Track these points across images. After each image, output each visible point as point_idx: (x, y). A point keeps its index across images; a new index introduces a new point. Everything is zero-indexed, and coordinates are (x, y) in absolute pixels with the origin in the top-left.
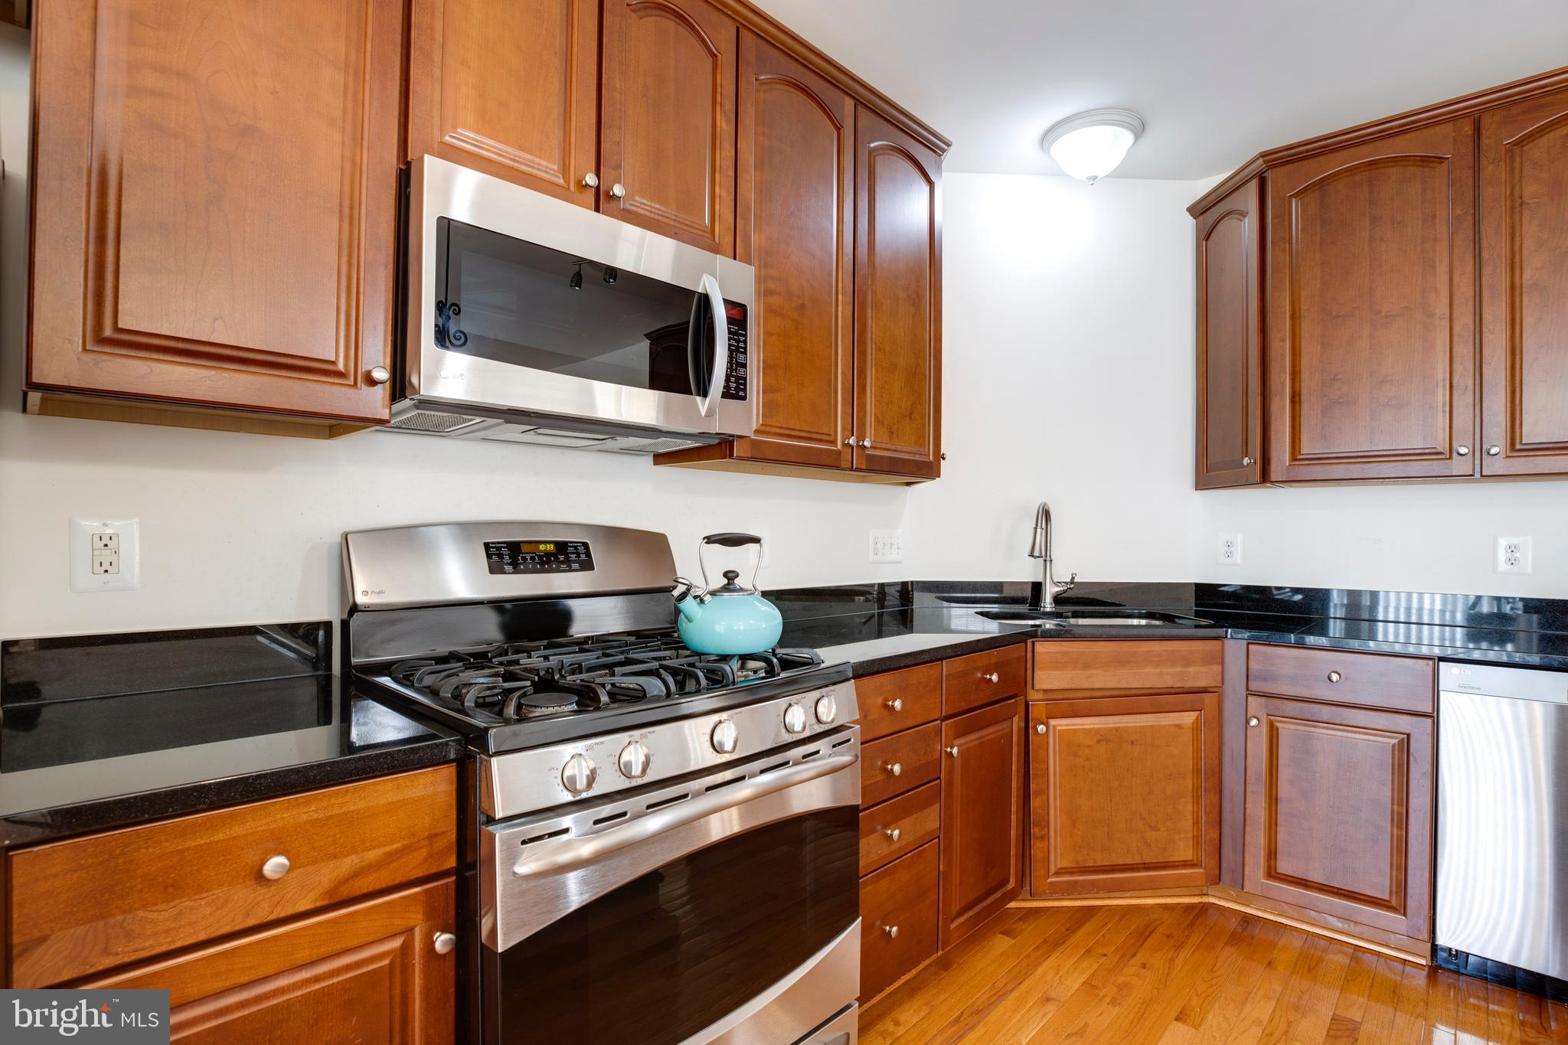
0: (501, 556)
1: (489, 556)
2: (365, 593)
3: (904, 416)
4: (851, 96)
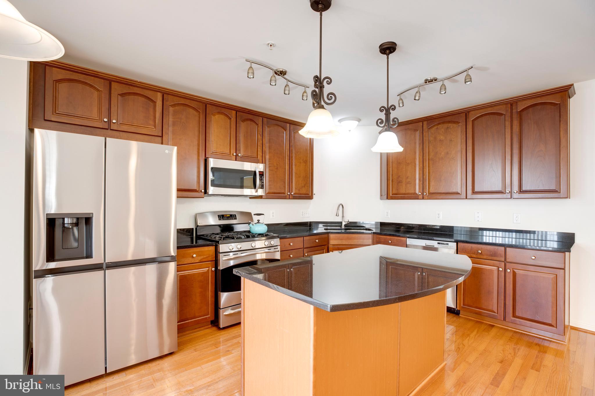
0: (220, 217)
1: (219, 217)
2: (199, 223)
3: (302, 187)
4: (288, 123)
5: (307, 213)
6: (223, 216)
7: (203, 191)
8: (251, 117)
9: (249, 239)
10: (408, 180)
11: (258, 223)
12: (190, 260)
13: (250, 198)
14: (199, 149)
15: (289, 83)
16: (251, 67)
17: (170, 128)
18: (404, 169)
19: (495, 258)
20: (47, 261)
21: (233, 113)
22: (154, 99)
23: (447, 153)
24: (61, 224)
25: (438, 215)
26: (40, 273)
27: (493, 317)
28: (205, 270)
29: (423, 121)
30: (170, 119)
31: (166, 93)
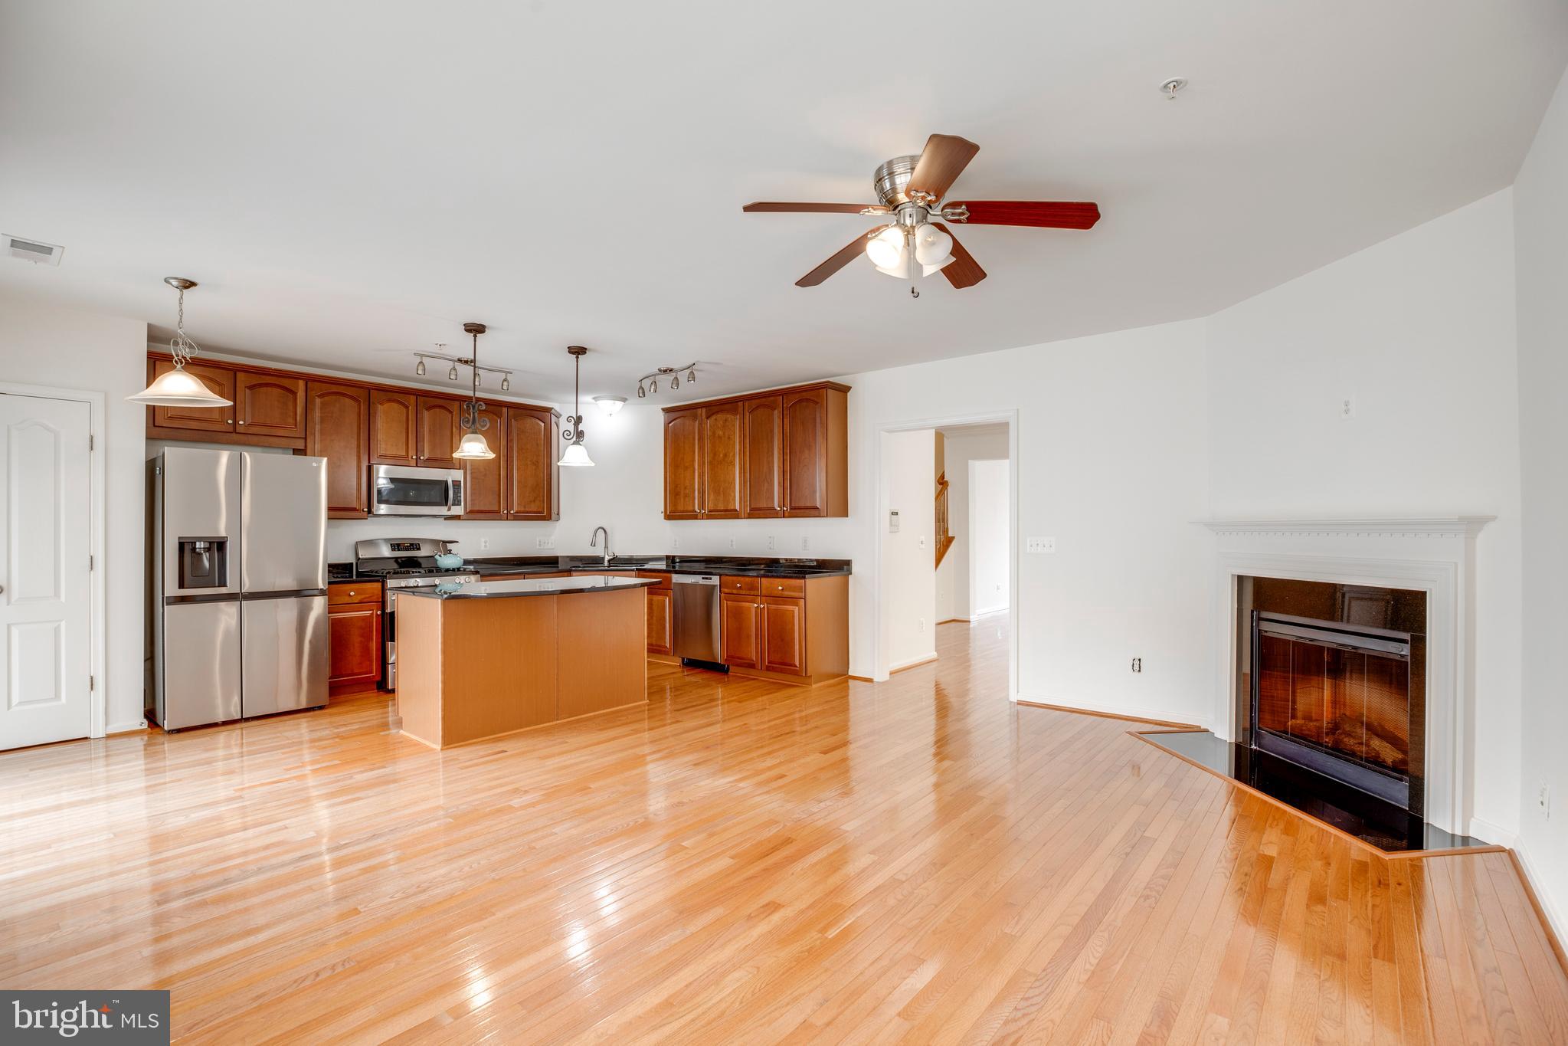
0: (395, 547)
1: (392, 547)
2: (363, 556)
3: (531, 502)
4: (505, 407)
5: (549, 544)
6: (398, 545)
7: (366, 510)
10: (687, 491)
11: (449, 554)
12: (346, 599)
13: (445, 519)
14: (359, 453)
16: (421, 362)
17: (317, 426)
19: (752, 593)
20: (180, 588)
21: (412, 398)
22: (293, 389)
23: (725, 455)
24: (194, 549)
25: (732, 541)
26: (172, 600)
27: (752, 666)
28: (368, 613)
29: (702, 408)
30: (317, 414)
31: (309, 379)
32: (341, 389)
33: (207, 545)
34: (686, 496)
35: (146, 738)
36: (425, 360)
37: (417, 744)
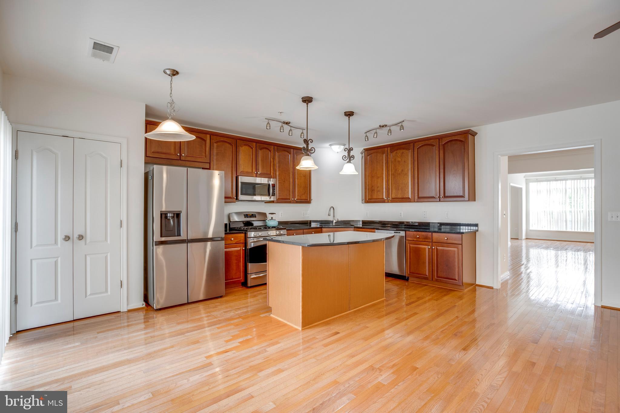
1: (244, 216)
2: (231, 220)
3: (303, 194)
4: (292, 149)
5: (307, 214)
6: (247, 215)
7: (236, 198)
8: (266, 146)
9: (266, 229)
10: (379, 189)
11: (271, 219)
12: (231, 242)
13: (265, 203)
14: (232, 170)
15: (292, 128)
16: (268, 123)
17: (215, 157)
18: (376, 181)
19: (427, 240)
20: (161, 237)
21: (254, 144)
22: (205, 139)
23: (402, 170)
24: (166, 217)
25: (401, 214)
26: (157, 243)
27: (426, 279)
28: (239, 249)
29: (387, 147)
30: (215, 151)
31: (212, 134)
32: (225, 139)
33: (173, 215)
34: (378, 191)
35: (144, 312)
36: (271, 122)
37: (285, 325)
